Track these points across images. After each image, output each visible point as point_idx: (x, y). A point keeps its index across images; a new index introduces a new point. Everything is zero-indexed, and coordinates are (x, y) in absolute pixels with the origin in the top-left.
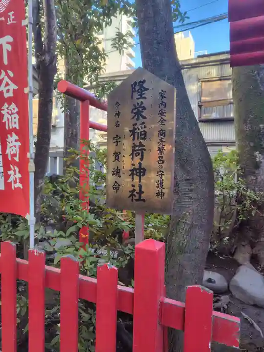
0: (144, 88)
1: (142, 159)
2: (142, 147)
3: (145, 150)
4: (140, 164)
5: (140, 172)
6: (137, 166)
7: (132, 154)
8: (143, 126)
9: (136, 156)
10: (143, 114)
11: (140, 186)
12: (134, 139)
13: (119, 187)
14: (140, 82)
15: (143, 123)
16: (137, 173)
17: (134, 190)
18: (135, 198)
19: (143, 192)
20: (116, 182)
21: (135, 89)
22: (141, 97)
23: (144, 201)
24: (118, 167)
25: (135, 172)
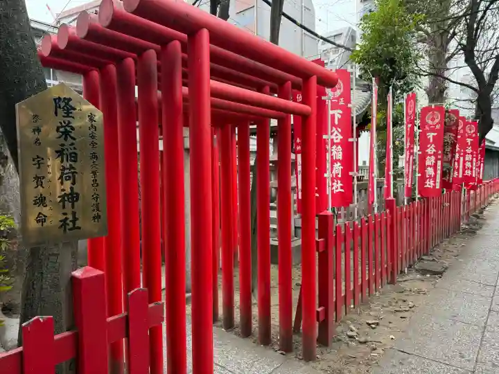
0: (71, 106)
1: (74, 183)
2: (72, 170)
3: (76, 173)
4: (72, 189)
5: (73, 198)
6: (68, 191)
7: (61, 177)
8: (72, 147)
9: (67, 180)
10: (72, 135)
11: (74, 214)
12: (62, 161)
13: (45, 219)
14: (65, 98)
15: (72, 144)
16: (68, 199)
17: (66, 219)
18: (68, 227)
19: (78, 219)
20: (40, 213)
21: (59, 105)
22: (68, 116)
23: (79, 228)
24: (41, 195)
25: (66, 198)
